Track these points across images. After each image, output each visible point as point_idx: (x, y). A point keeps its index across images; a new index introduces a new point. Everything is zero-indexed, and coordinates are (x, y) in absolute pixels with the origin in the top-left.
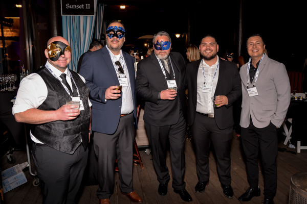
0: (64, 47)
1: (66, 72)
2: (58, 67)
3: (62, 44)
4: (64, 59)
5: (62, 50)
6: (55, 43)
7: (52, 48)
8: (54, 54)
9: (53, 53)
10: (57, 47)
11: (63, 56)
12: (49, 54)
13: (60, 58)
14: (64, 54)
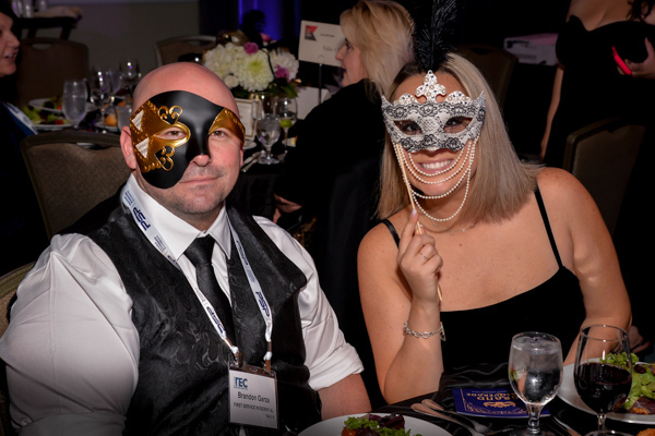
0: (206, 114)
1: (218, 228)
2: (177, 208)
3: (197, 101)
4: (206, 174)
5: (199, 130)
6: (165, 99)
7: (152, 126)
8: (159, 155)
9: (157, 152)
10: (172, 121)
11: (201, 158)
12: (138, 155)
13: (193, 172)
14: (207, 152)
